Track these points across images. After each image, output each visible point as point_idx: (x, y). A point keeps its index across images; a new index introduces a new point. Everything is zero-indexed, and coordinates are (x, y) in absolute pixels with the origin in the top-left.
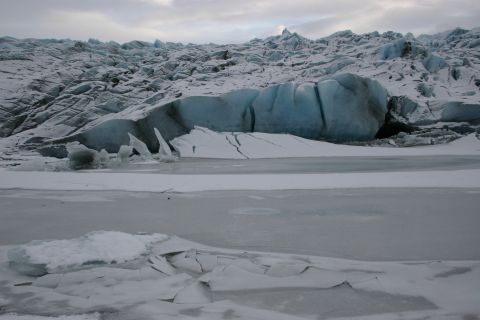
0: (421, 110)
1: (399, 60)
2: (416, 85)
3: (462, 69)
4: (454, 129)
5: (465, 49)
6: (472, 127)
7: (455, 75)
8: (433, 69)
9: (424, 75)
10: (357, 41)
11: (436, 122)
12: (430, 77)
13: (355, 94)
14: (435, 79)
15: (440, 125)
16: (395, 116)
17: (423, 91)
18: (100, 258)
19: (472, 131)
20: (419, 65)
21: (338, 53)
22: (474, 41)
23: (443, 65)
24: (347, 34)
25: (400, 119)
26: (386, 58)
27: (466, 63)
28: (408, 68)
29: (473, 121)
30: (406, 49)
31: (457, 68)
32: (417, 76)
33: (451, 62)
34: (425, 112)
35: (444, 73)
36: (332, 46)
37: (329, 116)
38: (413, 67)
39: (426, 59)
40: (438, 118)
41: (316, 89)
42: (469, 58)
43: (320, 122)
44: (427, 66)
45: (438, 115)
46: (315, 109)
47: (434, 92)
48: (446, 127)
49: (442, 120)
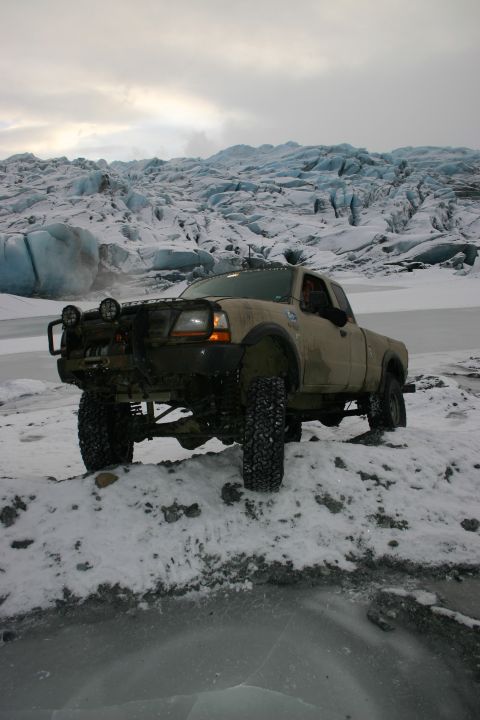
0: (133, 259)
1: (99, 197)
2: (119, 227)
3: (165, 208)
4: (166, 278)
5: (165, 184)
6: (183, 274)
7: (159, 215)
8: (135, 208)
9: (127, 215)
10: (43, 168)
11: (148, 271)
12: (134, 217)
13: (67, 245)
14: (138, 219)
15: (153, 273)
16: (107, 265)
17: (129, 235)
18: (27, 392)
19: (183, 279)
20: (121, 204)
21: (24, 185)
22: (173, 174)
23: (146, 204)
24: (28, 158)
25: (112, 268)
26: (82, 192)
27: (168, 202)
28: (109, 206)
29: (183, 269)
30: (104, 184)
31: (160, 208)
32: (120, 216)
33: (154, 200)
34: (138, 260)
35: (148, 213)
36: (12, 175)
37: (42, 271)
38: (113, 205)
39: (126, 196)
40: (151, 266)
41: (26, 241)
42: (170, 195)
43: (34, 278)
44: (128, 204)
45: (149, 264)
46: (27, 263)
47: (140, 235)
48: (158, 276)
49: (155, 269)
